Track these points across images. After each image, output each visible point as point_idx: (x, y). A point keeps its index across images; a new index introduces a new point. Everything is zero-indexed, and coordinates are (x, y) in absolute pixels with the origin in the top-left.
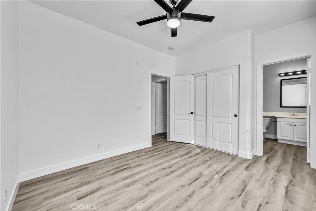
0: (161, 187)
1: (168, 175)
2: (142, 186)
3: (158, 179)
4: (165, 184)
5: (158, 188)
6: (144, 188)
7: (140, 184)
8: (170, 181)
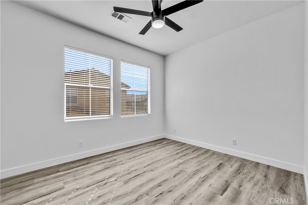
0: (170, 170)
1: (165, 181)
2: (186, 170)
3: (175, 176)
4: (167, 172)
5: (172, 169)
6: (183, 169)
7: (189, 171)
8: (163, 174)
